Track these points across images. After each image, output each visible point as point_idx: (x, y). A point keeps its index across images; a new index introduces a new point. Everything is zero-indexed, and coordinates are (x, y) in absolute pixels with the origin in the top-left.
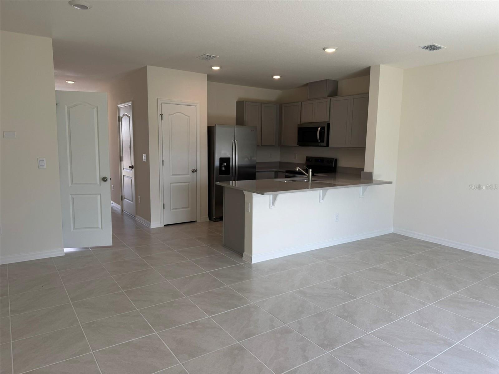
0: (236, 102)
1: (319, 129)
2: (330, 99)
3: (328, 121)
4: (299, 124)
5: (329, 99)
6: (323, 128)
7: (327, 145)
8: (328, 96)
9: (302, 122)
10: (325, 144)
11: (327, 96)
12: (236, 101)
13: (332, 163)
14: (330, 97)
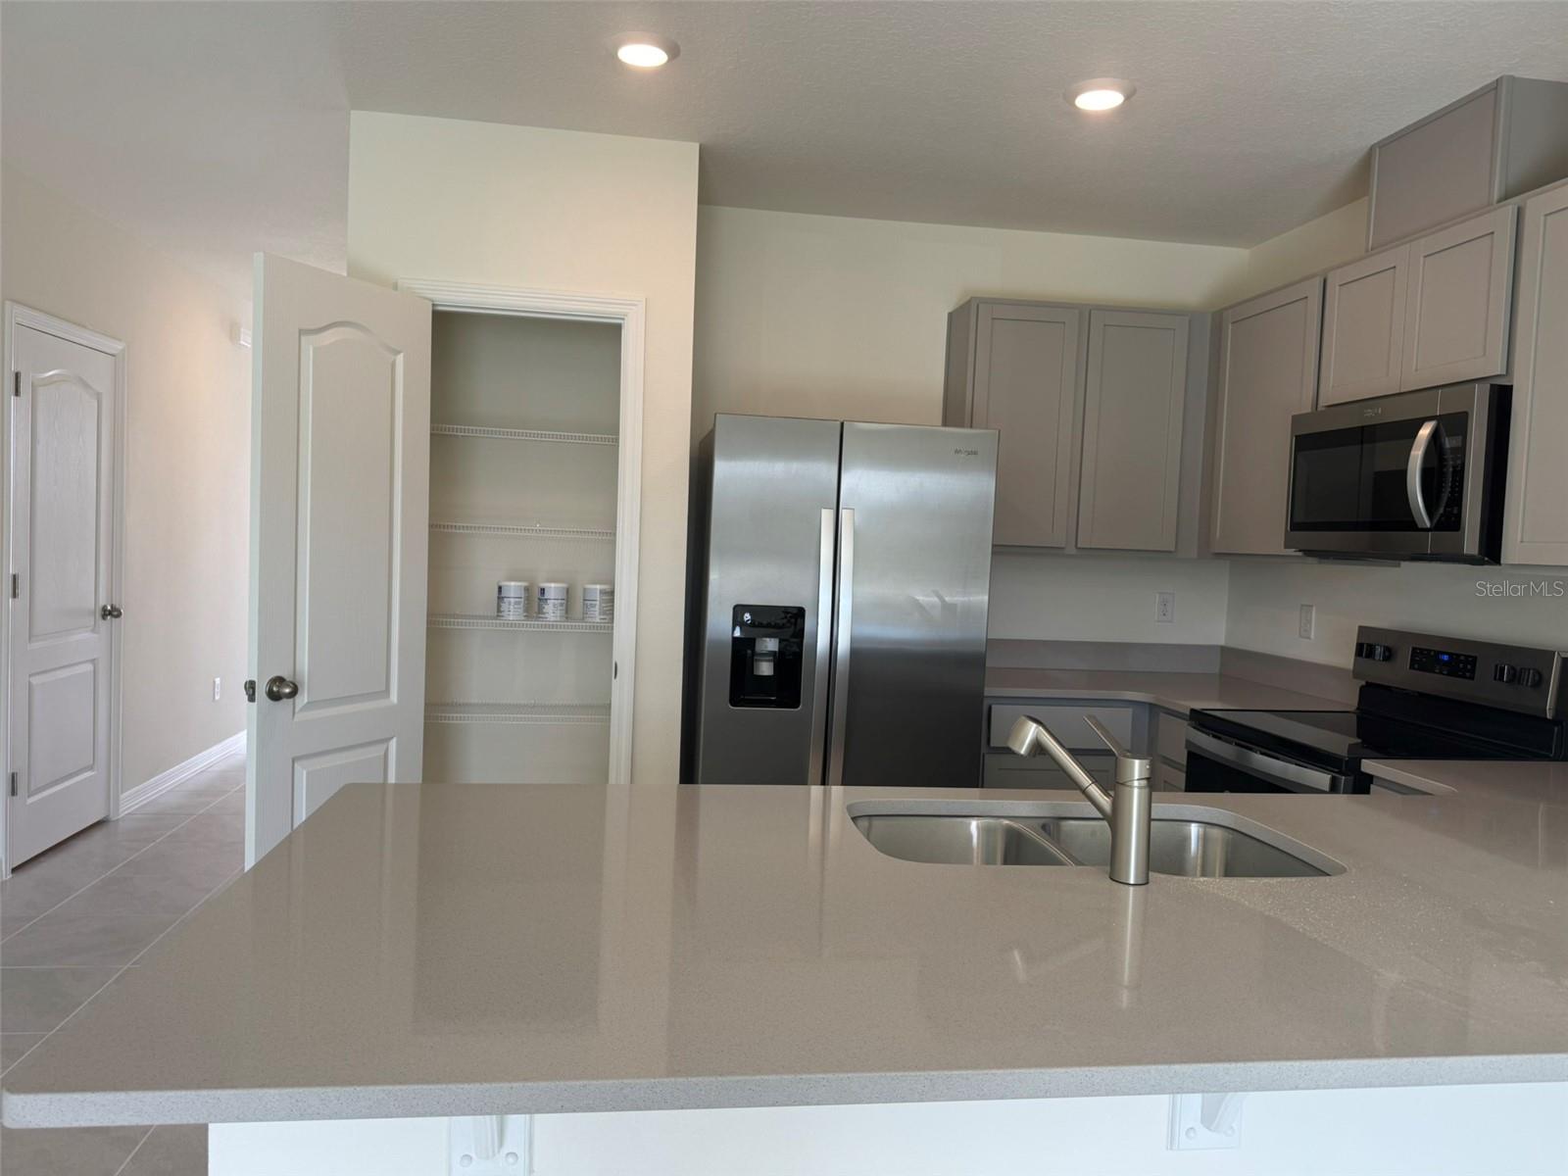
0: (950, 315)
1: (1425, 432)
2: (1520, 213)
3: (1498, 368)
4: (1307, 409)
5: (1509, 209)
6: (1453, 425)
7: (1491, 549)
8: (1506, 197)
9: (1323, 402)
10: (1471, 539)
11: (1496, 197)
12: (950, 309)
13: (1540, 682)
14: (1517, 200)
